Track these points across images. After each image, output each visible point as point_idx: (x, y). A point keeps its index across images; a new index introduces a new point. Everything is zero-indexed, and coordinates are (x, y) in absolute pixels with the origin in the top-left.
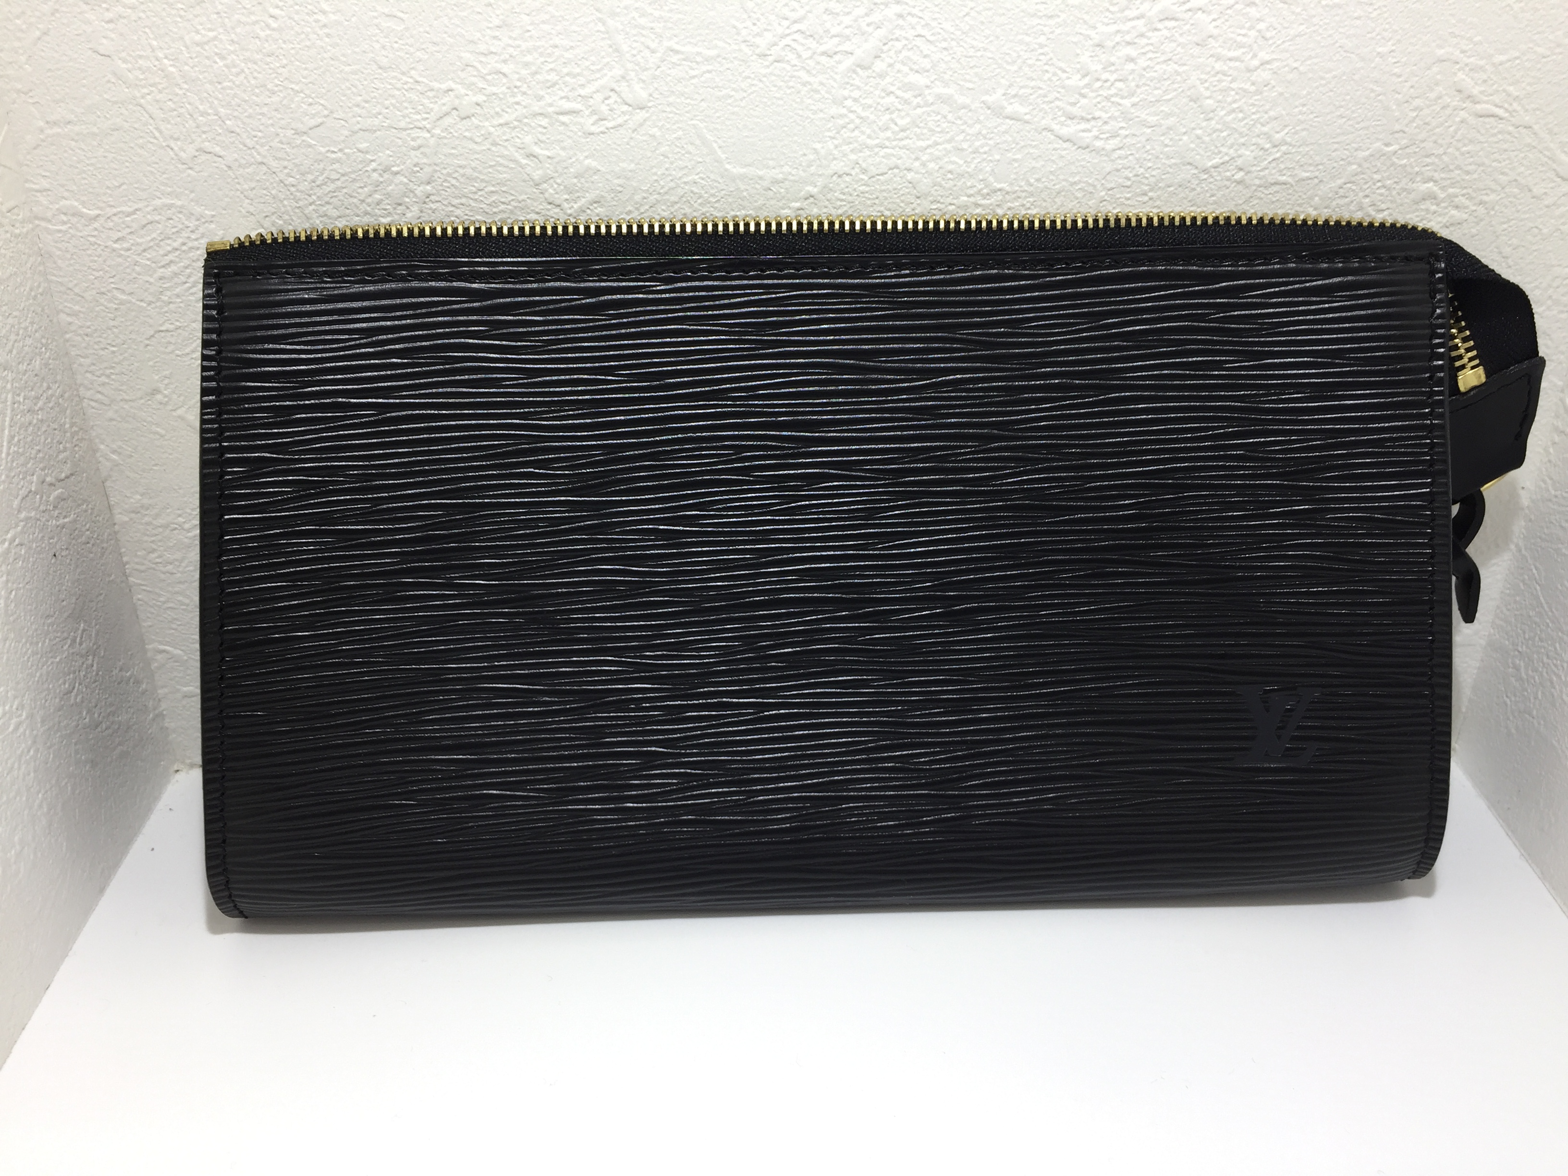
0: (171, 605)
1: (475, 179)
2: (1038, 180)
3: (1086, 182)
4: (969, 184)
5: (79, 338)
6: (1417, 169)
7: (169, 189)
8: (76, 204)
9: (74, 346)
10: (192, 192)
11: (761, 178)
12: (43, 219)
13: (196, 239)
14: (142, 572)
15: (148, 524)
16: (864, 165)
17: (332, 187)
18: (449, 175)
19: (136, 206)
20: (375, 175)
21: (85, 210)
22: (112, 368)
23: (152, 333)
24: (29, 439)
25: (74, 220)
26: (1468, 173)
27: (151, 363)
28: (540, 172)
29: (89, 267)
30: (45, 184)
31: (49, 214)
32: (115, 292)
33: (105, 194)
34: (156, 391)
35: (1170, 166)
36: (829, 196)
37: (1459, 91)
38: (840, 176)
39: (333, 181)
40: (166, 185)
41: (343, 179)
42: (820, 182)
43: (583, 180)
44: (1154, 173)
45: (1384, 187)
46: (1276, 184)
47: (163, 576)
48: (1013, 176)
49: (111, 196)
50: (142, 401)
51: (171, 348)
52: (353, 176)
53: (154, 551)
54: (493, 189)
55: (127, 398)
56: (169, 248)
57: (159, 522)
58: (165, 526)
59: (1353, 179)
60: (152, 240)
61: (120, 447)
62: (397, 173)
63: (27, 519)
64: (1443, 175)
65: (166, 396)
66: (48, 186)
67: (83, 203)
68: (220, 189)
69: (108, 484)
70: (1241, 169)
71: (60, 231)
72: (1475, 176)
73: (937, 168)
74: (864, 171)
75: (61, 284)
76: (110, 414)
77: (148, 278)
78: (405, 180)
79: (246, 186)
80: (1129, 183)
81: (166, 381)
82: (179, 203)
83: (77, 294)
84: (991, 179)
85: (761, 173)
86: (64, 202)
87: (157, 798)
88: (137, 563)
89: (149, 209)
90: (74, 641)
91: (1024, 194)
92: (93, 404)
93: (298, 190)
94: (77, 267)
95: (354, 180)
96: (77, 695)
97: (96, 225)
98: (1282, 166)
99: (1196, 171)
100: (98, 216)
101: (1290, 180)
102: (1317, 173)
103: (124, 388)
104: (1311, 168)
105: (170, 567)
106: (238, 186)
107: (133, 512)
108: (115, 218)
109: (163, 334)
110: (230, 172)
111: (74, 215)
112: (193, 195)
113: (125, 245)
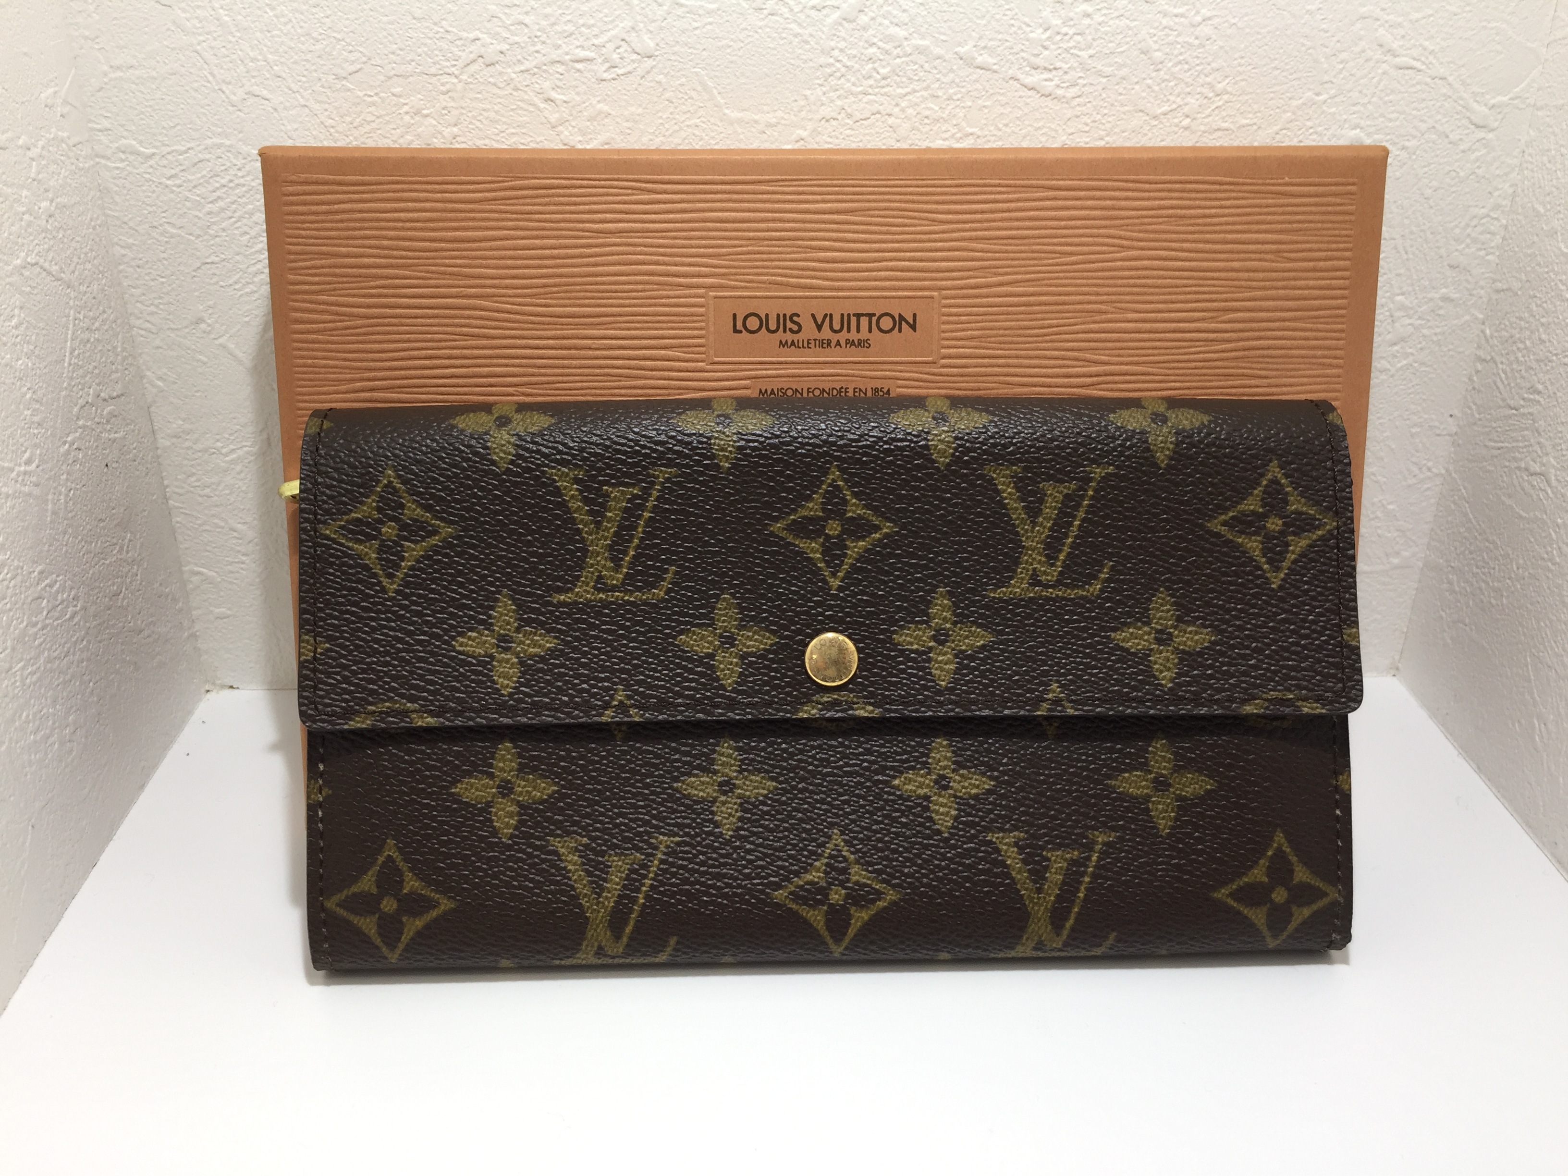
0: (207, 528)
1: (497, 122)
2: (1006, 125)
3: (1049, 128)
4: (944, 129)
5: (131, 270)
6: (1345, 117)
7: (220, 130)
8: (134, 143)
9: (126, 277)
10: (241, 132)
11: (756, 122)
12: (103, 157)
13: (243, 177)
14: (181, 495)
15: (188, 448)
16: (849, 111)
17: (368, 128)
18: (474, 117)
19: (189, 145)
20: (407, 118)
21: (142, 149)
22: (161, 298)
23: (198, 265)
24: (88, 354)
25: (131, 158)
26: (1391, 120)
27: (196, 294)
28: (557, 115)
29: (144, 202)
30: (106, 124)
31: (109, 153)
32: (166, 226)
33: (161, 134)
34: (200, 320)
35: (1124, 113)
36: (817, 139)
37: (1381, 46)
38: (827, 121)
39: (369, 123)
40: (216, 125)
41: (378, 121)
42: (810, 126)
43: (595, 123)
44: (1110, 119)
45: (1316, 133)
46: (1219, 129)
47: (200, 499)
48: (983, 121)
49: (166, 135)
50: (187, 330)
51: (215, 279)
52: (387, 118)
53: (194, 474)
54: (513, 131)
55: (173, 326)
56: (217, 185)
57: (199, 446)
58: (205, 450)
59: (1288, 126)
60: (203, 177)
61: (165, 374)
62: (427, 116)
63: (84, 427)
64: (1368, 123)
65: (209, 325)
66: (109, 126)
67: (141, 142)
68: (266, 130)
69: (152, 409)
70: (1187, 116)
71: (118, 168)
72: (1398, 123)
73: (915, 113)
74: (849, 116)
75: (118, 218)
76: (158, 342)
77: (197, 213)
78: (434, 122)
79: (289, 127)
80: (1087, 129)
81: (210, 311)
82: (228, 143)
83: (131, 228)
84: (964, 124)
85: (756, 117)
86: (124, 141)
87: (190, 713)
88: (177, 487)
89: (200, 148)
90: (121, 548)
91: (993, 138)
92: (143, 332)
93: (337, 132)
94: (132, 202)
95: (388, 122)
96: (124, 599)
97: (152, 162)
98: (1224, 114)
99: (1147, 118)
100: (154, 154)
101: (1232, 126)
102: (1255, 120)
103: (171, 317)
104: (1250, 116)
105: (207, 491)
106: (283, 128)
107: (175, 436)
108: (169, 157)
109: (208, 266)
110: (275, 114)
111: (131, 153)
112: (241, 135)
113: (178, 182)
